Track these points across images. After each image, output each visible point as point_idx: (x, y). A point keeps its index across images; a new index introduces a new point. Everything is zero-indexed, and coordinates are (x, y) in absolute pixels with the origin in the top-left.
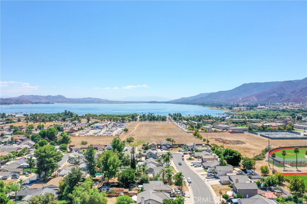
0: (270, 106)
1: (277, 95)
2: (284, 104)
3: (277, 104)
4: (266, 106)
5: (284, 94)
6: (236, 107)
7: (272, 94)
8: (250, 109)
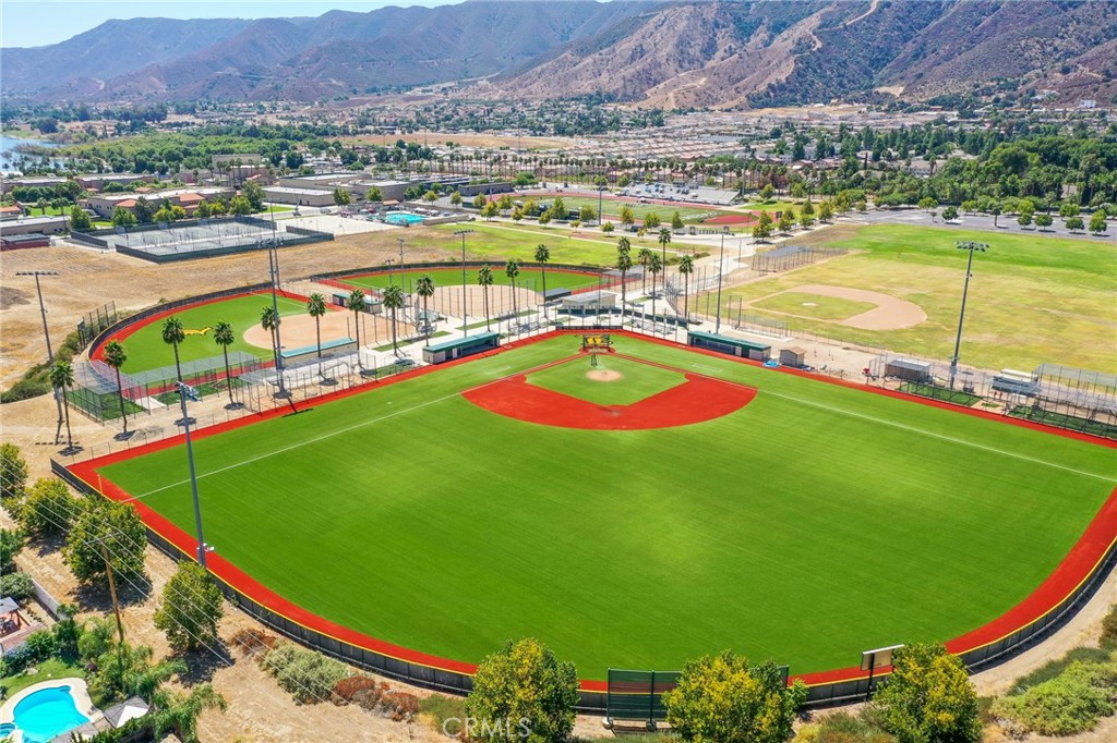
0: (212, 114)
1: (238, 74)
2: (261, 107)
3: (239, 105)
4: (197, 117)
5: (262, 69)
6: (75, 120)
7: (221, 69)
8: (133, 128)
